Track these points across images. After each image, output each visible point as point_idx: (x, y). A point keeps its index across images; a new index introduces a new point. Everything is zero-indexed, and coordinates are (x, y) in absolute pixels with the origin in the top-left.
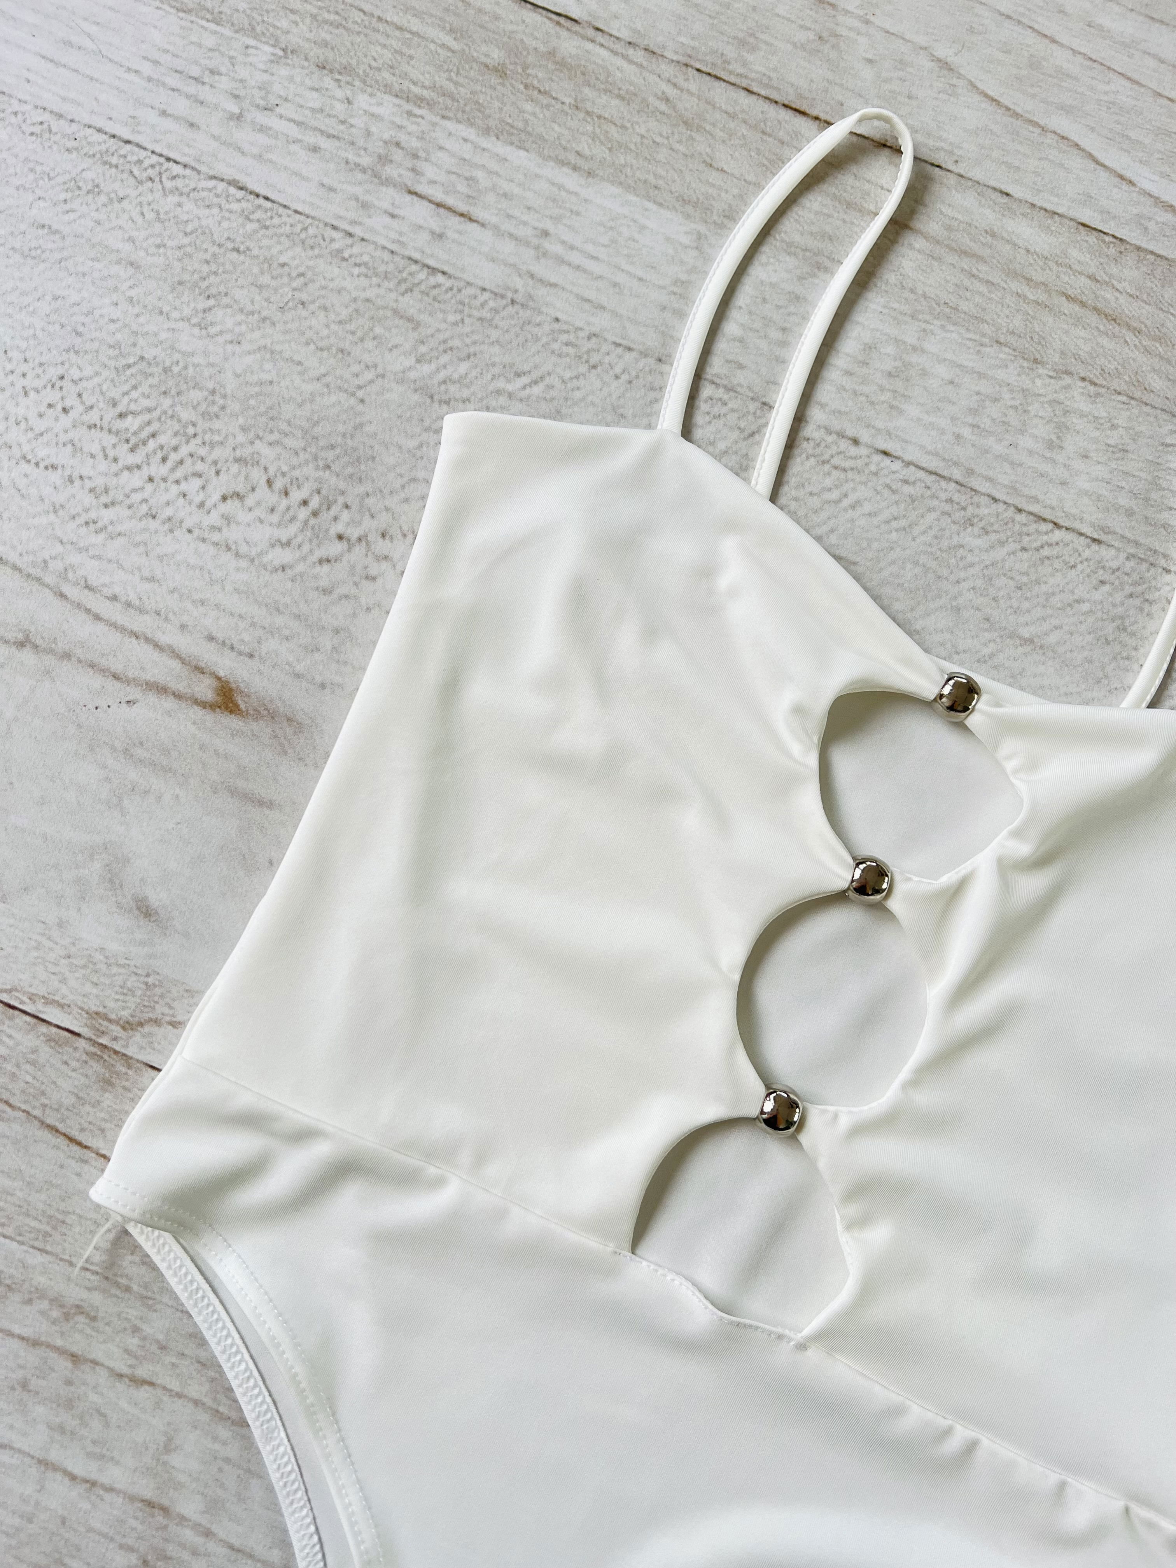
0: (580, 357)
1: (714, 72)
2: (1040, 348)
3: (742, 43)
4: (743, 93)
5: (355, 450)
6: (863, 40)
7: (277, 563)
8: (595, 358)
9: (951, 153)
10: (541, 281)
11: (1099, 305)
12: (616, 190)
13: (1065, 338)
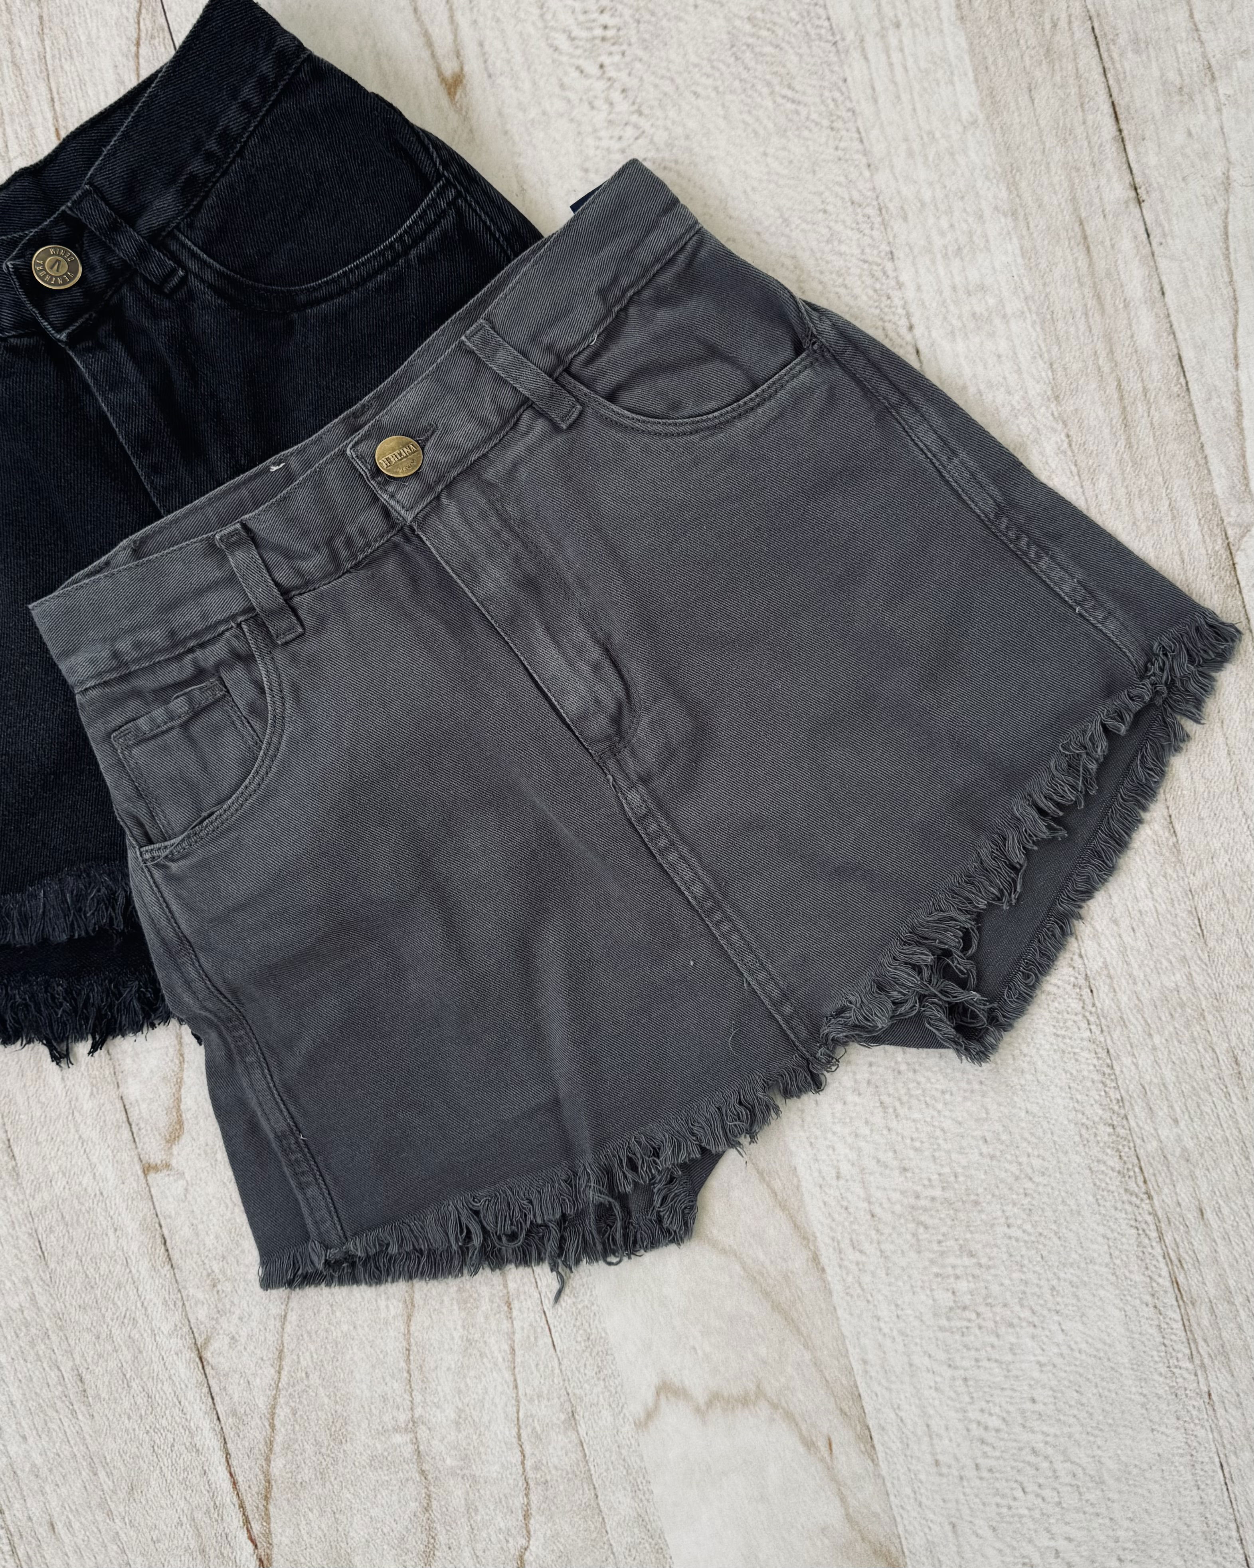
0: (831, 115)
1: (1099, 39)
2: (1068, 393)
3: (1136, 41)
4: (1101, 70)
5: (662, 29)
6: (1202, 117)
7: (556, 42)
8: (838, 124)
9: (1164, 235)
10: (863, 49)
11: (1129, 408)
12: (964, 44)
13: (1088, 403)
